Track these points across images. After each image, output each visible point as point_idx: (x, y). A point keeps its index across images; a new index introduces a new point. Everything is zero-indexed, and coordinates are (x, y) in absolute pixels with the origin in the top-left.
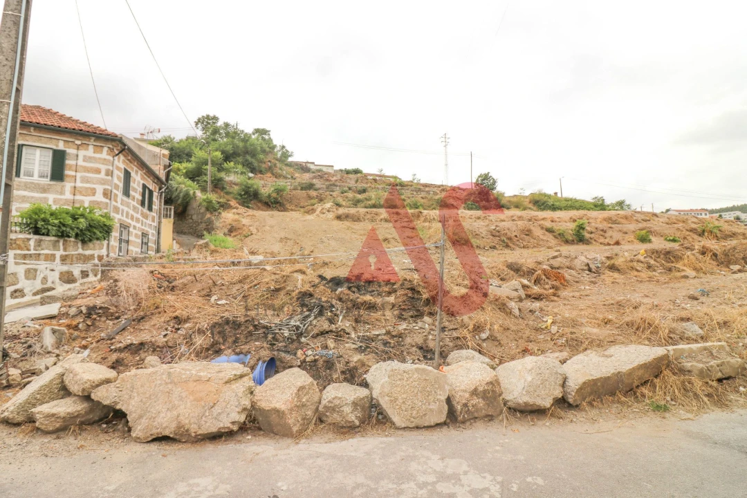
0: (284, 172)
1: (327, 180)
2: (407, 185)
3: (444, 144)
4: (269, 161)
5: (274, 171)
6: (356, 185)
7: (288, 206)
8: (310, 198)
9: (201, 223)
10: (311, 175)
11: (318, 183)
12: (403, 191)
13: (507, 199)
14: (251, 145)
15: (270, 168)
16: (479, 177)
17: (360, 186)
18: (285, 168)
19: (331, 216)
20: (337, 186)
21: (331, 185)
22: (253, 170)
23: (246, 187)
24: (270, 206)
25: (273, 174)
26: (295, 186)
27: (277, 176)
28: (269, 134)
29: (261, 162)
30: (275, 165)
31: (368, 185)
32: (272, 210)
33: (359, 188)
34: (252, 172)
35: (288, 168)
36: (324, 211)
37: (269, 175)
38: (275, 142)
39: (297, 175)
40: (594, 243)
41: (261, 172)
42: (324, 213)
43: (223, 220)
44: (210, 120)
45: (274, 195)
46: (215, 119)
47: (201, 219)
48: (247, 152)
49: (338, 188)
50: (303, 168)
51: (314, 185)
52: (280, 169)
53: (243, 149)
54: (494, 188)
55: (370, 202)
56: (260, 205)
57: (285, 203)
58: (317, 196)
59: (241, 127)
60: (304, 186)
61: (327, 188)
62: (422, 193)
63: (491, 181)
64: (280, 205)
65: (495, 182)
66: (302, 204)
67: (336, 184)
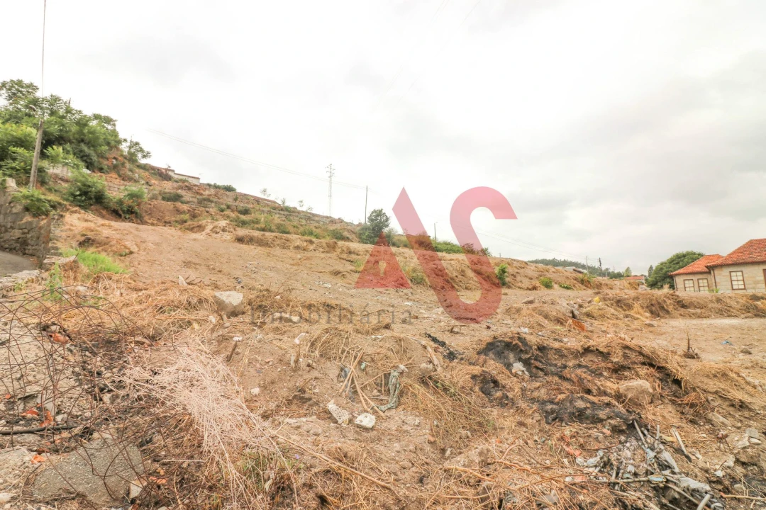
0: (137, 175)
1: (197, 193)
2: (294, 212)
3: (329, 174)
4: (115, 158)
5: (121, 172)
6: (236, 204)
7: (146, 218)
8: (178, 211)
9: (12, 228)
10: (175, 185)
11: (187, 196)
12: (291, 218)
13: (398, 238)
14: (90, 132)
15: (115, 167)
16: (373, 212)
17: (242, 205)
18: (137, 170)
19: (229, 237)
20: (212, 202)
21: (204, 200)
22: (90, 166)
23: (84, 185)
24: (120, 216)
25: (120, 176)
26: (154, 195)
27: (124, 178)
28: (114, 125)
29: (102, 157)
30: (123, 164)
31: (252, 206)
32: (123, 221)
33: (240, 208)
34: (87, 168)
35: (141, 170)
36: (218, 230)
37: (114, 175)
38: (121, 136)
39: (153, 181)
40: (514, 287)
41: (101, 170)
42: (217, 233)
43: (68, 227)
44: (22, 87)
45: (128, 202)
46: (32, 87)
47: (14, 223)
48: (82, 141)
49: (213, 205)
50: (163, 175)
51: (182, 197)
52: (131, 170)
53: (77, 136)
54: (387, 226)
55: (258, 226)
56: (104, 212)
57: (144, 214)
58: (189, 211)
59: (74, 106)
60: (168, 195)
61: (198, 203)
62: (312, 222)
63: (385, 218)
64: (136, 217)
65: (387, 220)
66: (167, 218)
67: (211, 198)
